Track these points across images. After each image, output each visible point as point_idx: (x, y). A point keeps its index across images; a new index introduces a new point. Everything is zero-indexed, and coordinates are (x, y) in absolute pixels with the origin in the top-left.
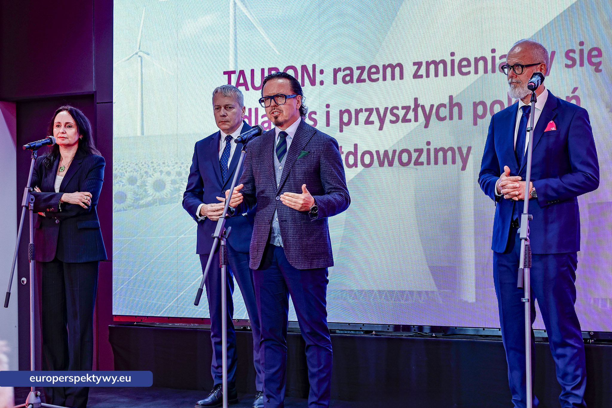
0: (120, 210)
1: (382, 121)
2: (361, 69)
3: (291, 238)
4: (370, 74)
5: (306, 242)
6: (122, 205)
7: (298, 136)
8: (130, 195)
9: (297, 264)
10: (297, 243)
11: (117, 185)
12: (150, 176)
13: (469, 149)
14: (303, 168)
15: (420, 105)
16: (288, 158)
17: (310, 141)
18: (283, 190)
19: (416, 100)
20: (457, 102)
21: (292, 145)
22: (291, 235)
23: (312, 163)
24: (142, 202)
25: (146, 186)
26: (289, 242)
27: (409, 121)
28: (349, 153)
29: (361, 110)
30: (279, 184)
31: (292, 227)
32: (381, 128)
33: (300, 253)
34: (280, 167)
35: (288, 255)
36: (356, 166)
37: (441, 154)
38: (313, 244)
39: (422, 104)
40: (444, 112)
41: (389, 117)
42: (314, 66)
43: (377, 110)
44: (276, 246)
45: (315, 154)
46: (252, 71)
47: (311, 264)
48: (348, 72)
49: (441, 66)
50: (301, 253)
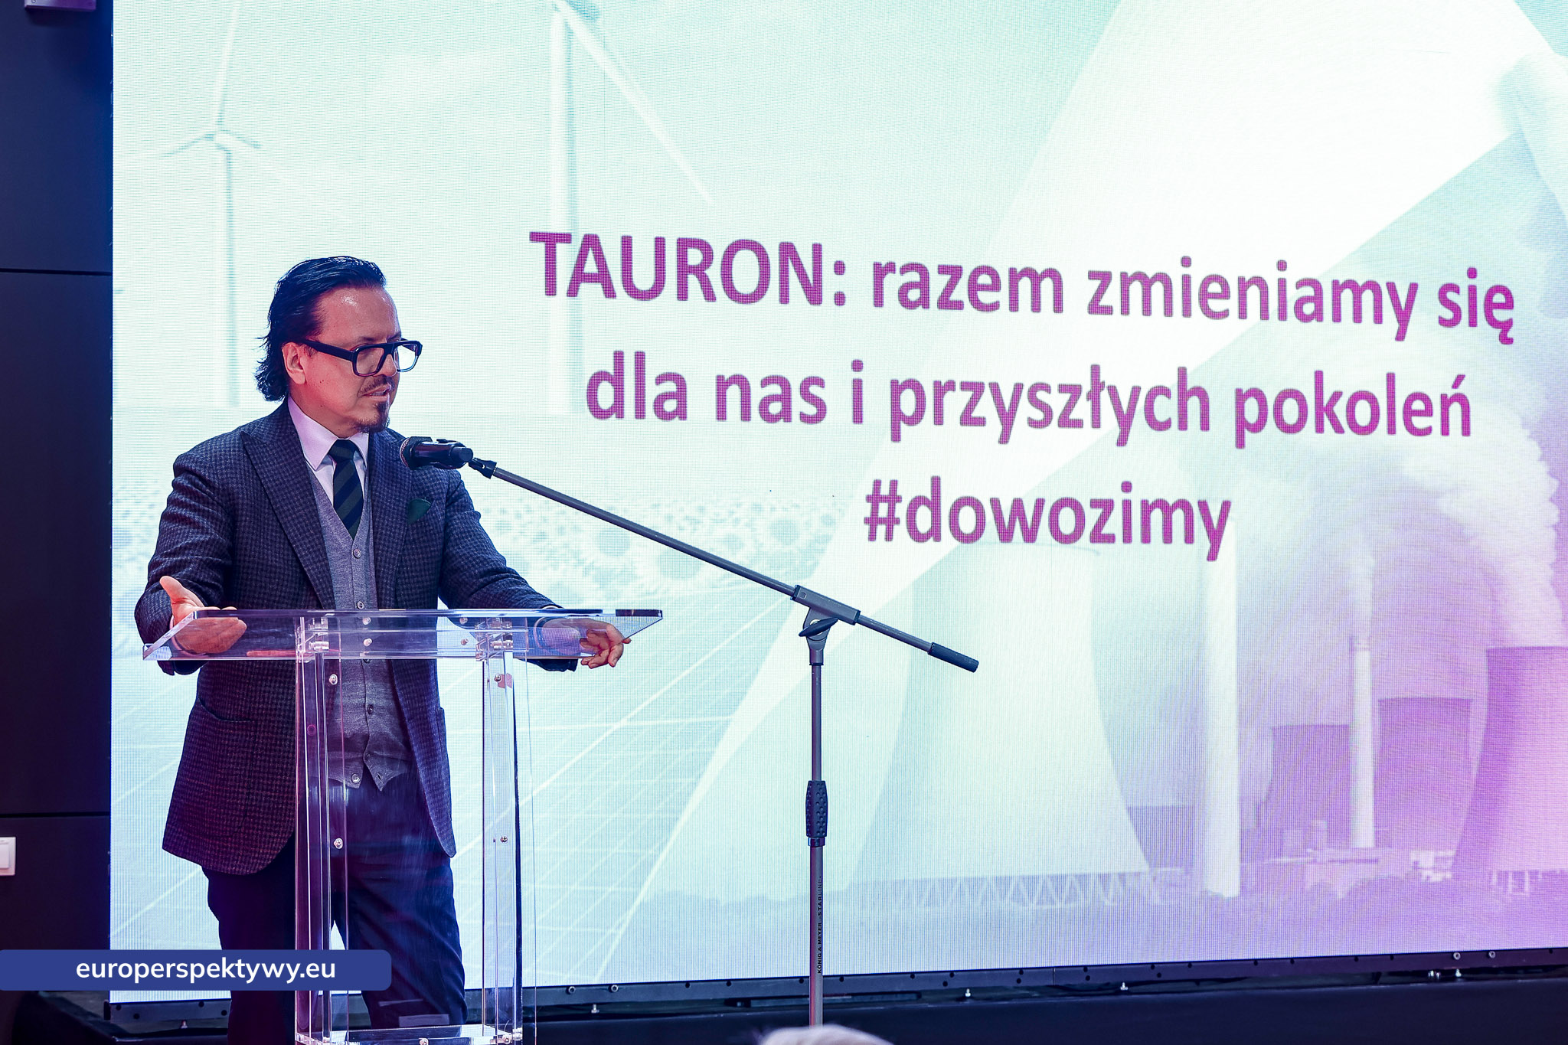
1: (1007, 418)
2: (952, 272)
4: (974, 288)
13: (1226, 506)
15: (1106, 385)
19: (1095, 370)
20: (1196, 384)
27: (1078, 424)
28: (918, 502)
29: (951, 386)
32: (1004, 438)
36: (938, 538)
37: (1157, 516)
39: (1112, 384)
40: (1165, 408)
42: (817, 249)
43: (995, 388)
48: (914, 277)
49: (1157, 289)
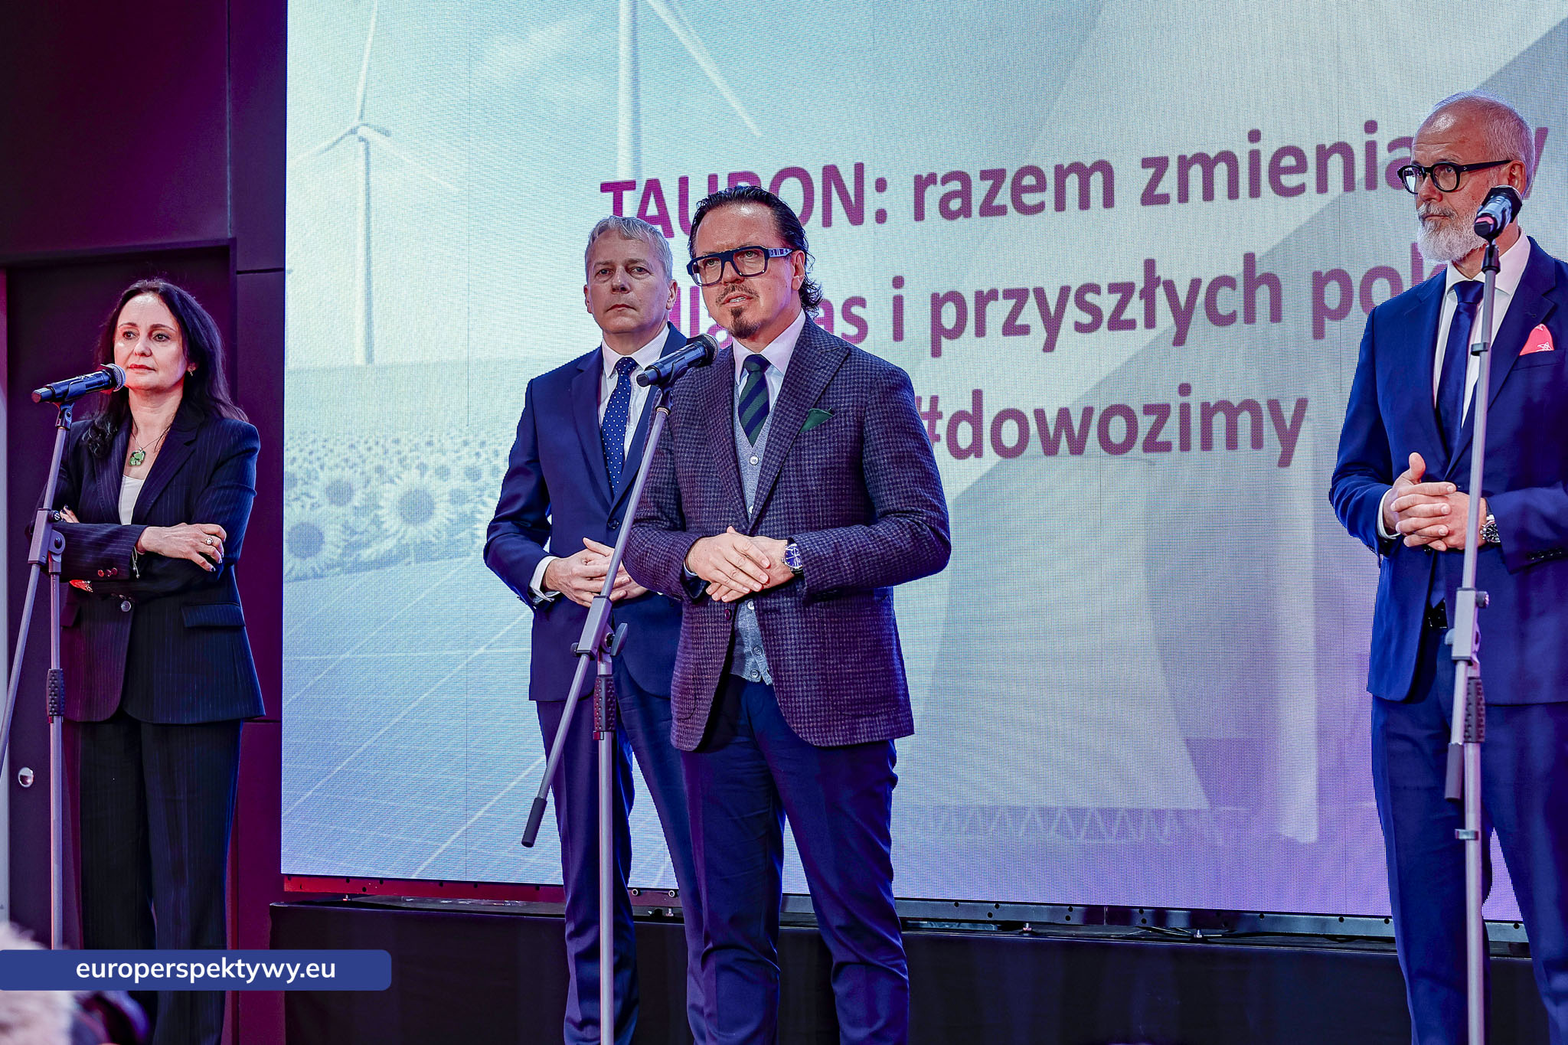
0: (305, 577)
1: (1052, 325)
2: (995, 176)
3: (794, 658)
4: (1018, 190)
5: (837, 669)
6: (311, 562)
7: (799, 367)
8: (332, 535)
9: (814, 732)
10: (812, 672)
11: (296, 505)
12: (392, 481)
13: (1302, 405)
14: (818, 459)
15: (1162, 280)
16: (774, 431)
17: (833, 379)
18: (766, 522)
19: (1150, 265)
20: (1266, 271)
21: (784, 395)
22: (792, 649)
23: (842, 441)
24: (366, 554)
25: (379, 507)
26: (788, 671)
27: (1131, 325)
28: (958, 417)
29: (993, 295)
30: (752, 507)
31: (794, 628)
32: (1049, 346)
33: (820, 701)
34: (754, 458)
35: (788, 707)
36: (979, 455)
37: (1219, 420)
38: (856, 673)
39: (1168, 278)
40: (1229, 301)
41: (1073, 314)
42: (859, 169)
43: (1040, 293)
44: (747, 681)
45: (849, 416)
46: (684, 182)
47: (853, 730)
48: (955, 185)
49: (1221, 171)
50: (824, 701)
